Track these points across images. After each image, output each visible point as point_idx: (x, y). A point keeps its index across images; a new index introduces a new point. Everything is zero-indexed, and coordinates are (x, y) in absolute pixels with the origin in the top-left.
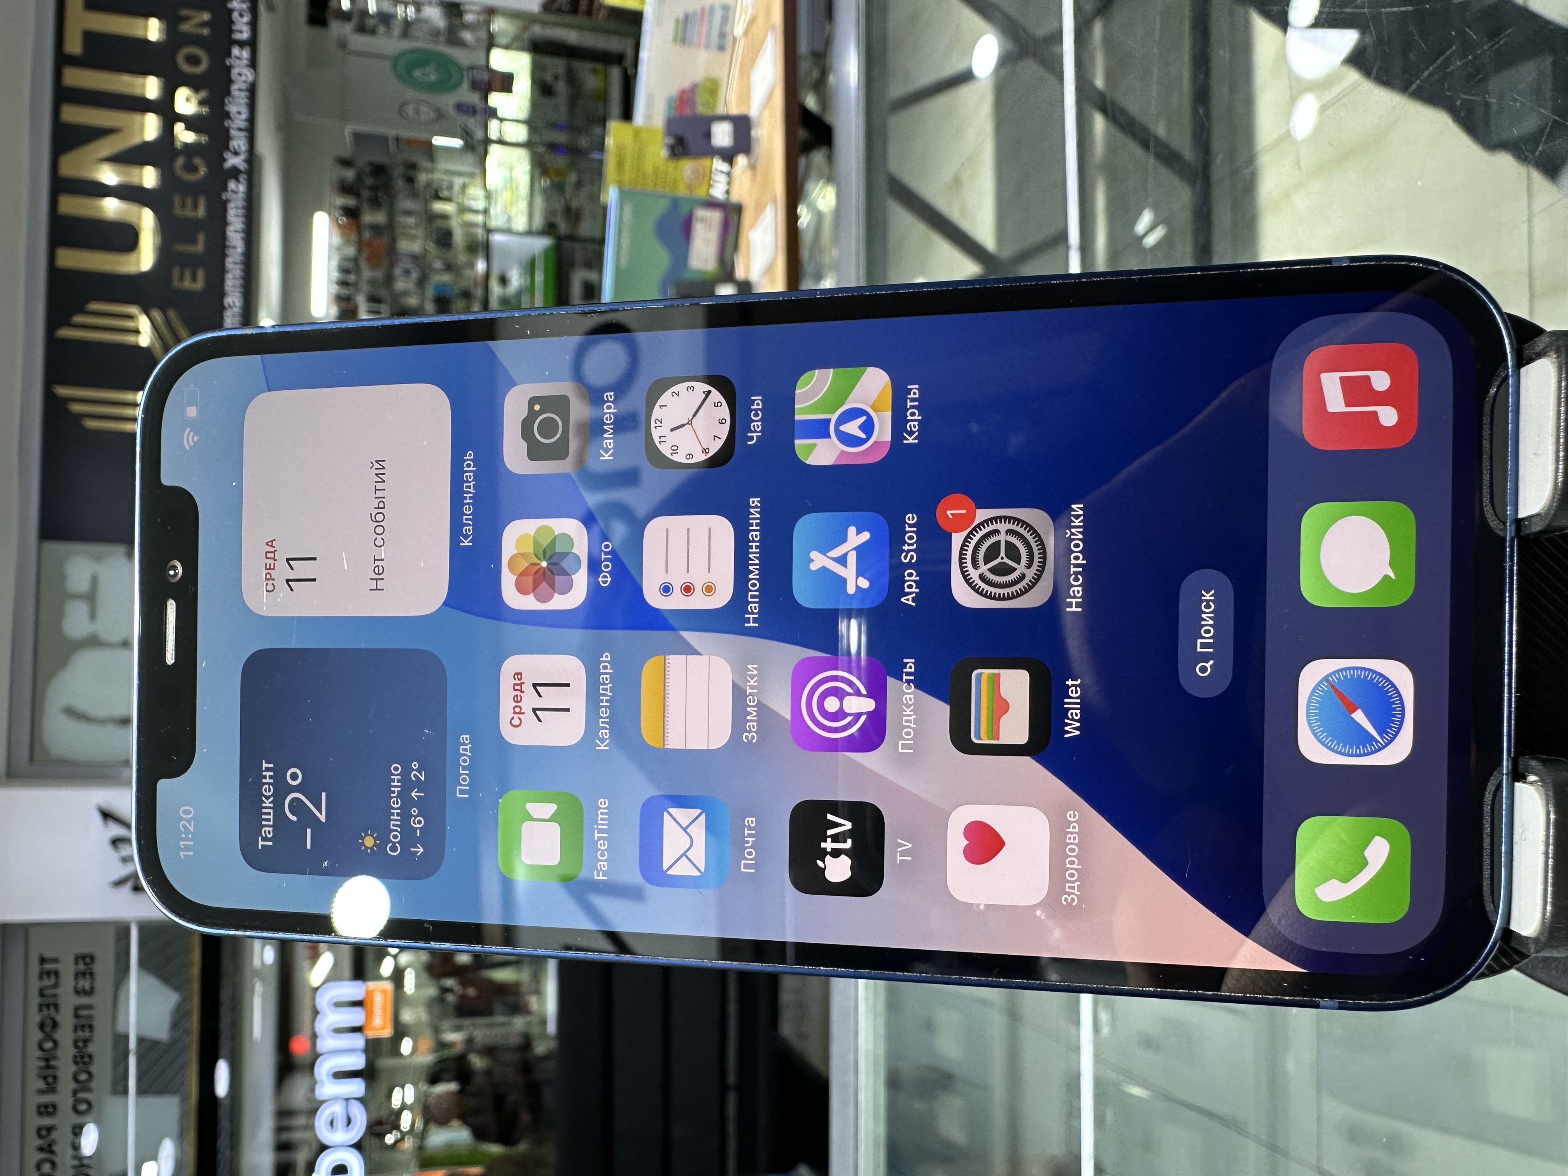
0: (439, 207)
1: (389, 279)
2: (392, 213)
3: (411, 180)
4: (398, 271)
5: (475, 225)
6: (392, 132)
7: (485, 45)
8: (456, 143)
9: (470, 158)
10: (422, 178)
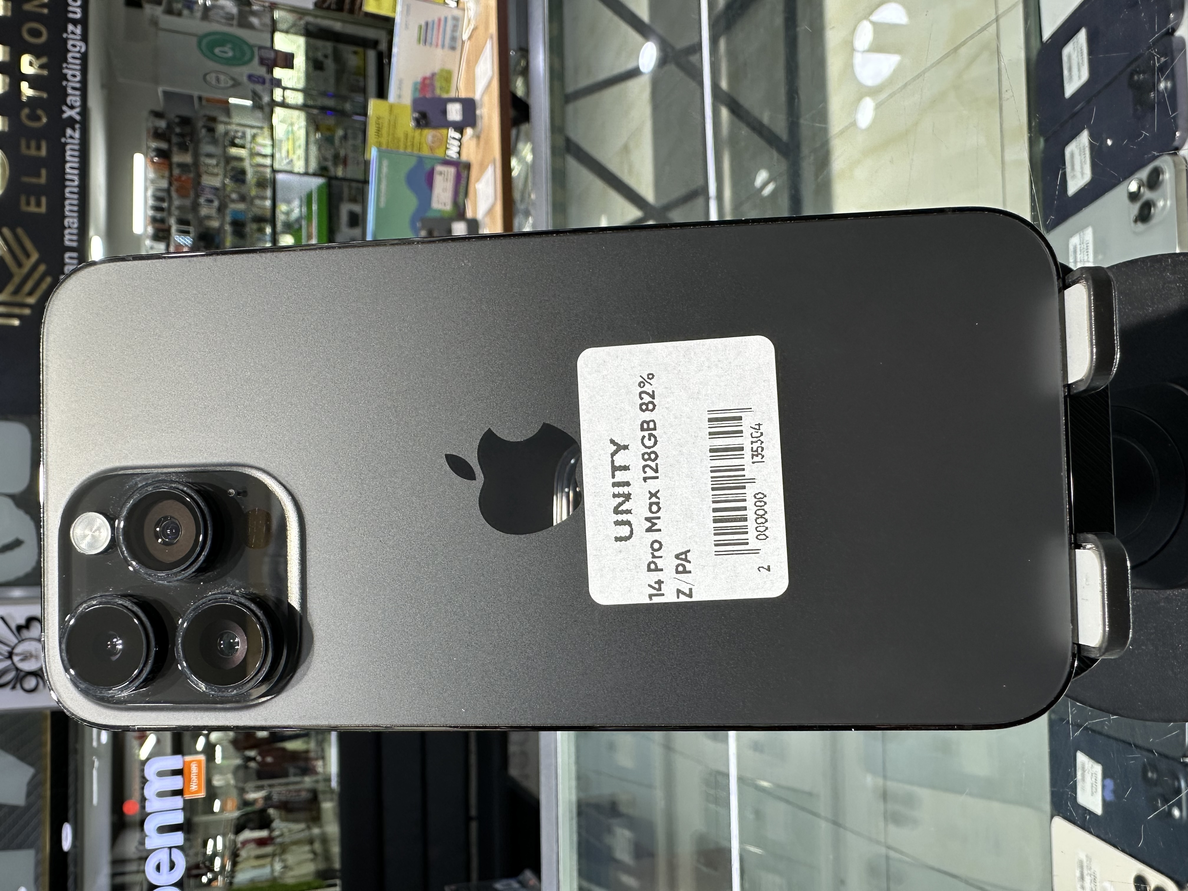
0: (234, 151)
1: (195, 206)
2: (196, 155)
3: (211, 130)
4: (202, 200)
5: (265, 166)
6: (196, 94)
7: (269, 29)
8: (248, 103)
9: (259, 114)
10: (221, 128)
